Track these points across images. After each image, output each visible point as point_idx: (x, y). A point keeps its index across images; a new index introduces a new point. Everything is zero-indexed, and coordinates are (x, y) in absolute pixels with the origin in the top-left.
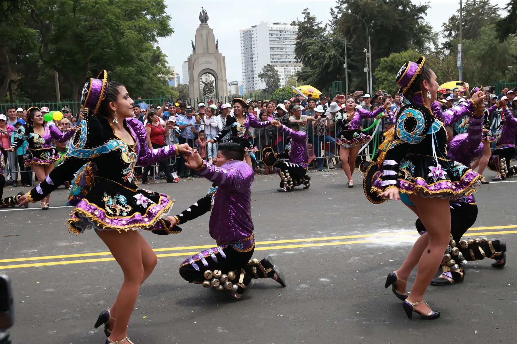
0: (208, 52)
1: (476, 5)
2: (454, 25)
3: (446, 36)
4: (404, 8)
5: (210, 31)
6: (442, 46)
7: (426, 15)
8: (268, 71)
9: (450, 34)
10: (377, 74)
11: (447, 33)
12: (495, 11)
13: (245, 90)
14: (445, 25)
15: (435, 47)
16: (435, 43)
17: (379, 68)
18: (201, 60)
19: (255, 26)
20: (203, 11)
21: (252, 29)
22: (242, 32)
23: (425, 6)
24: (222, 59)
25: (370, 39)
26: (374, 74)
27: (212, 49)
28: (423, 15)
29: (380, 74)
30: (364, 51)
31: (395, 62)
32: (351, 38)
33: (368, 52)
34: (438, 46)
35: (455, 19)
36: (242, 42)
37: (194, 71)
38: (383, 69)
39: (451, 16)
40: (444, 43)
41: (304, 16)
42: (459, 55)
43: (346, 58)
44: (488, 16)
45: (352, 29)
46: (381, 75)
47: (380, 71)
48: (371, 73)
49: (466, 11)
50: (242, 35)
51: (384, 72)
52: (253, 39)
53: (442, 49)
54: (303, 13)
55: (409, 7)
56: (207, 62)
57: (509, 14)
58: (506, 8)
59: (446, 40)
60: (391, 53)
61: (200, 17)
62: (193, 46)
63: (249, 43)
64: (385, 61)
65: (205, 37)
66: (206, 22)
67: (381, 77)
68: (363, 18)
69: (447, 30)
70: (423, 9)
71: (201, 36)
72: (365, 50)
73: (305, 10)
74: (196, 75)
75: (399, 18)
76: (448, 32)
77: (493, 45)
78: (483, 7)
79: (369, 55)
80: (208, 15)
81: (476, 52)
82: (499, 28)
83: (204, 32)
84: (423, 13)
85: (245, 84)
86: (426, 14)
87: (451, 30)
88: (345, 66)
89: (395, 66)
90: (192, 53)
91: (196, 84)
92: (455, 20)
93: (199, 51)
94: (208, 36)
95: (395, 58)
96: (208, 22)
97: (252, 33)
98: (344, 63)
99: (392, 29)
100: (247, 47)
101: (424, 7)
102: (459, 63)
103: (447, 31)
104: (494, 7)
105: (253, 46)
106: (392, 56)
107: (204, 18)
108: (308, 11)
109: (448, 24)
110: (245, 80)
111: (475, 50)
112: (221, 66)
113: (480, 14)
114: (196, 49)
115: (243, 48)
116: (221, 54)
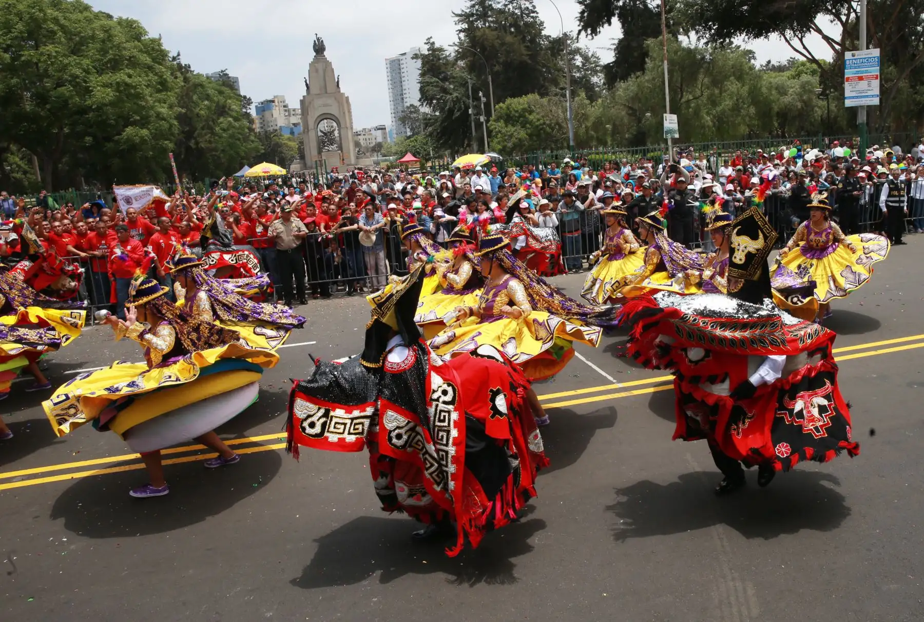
0: (326, 93)
5: (328, 64)
8: (411, 112)
10: (492, 125)
13: (395, 136)
17: (494, 117)
18: (318, 102)
19: (405, 54)
20: (318, 39)
21: (401, 58)
22: (388, 62)
24: (344, 100)
25: (490, 78)
26: (488, 125)
27: (331, 88)
31: (512, 109)
36: (389, 74)
37: (309, 118)
38: (500, 118)
41: (427, 47)
43: (471, 101)
50: (388, 65)
52: (402, 71)
54: (425, 43)
56: (325, 105)
61: (314, 47)
62: (307, 85)
63: (398, 75)
65: (321, 72)
66: (323, 53)
67: (495, 128)
71: (317, 71)
72: (480, 94)
73: (429, 39)
74: (311, 124)
80: (325, 43)
83: (320, 66)
85: (394, 127)
88: (470, 112)
89: (511, 115)
90: (305, 94)
91: (312, 134)
93: (314, 90)
94: (325, 71)
95: (511, 104)
96: (325, 53)
97: (401, 62)
98: (469, 108)
100: (395, 80)
105: (403, 79)
107: (319, 48)
108: (432, 41)
110: (394, 123)
112: (343, 109)
114: (311, 87)
115: (390, 82)
116: (343, 94)
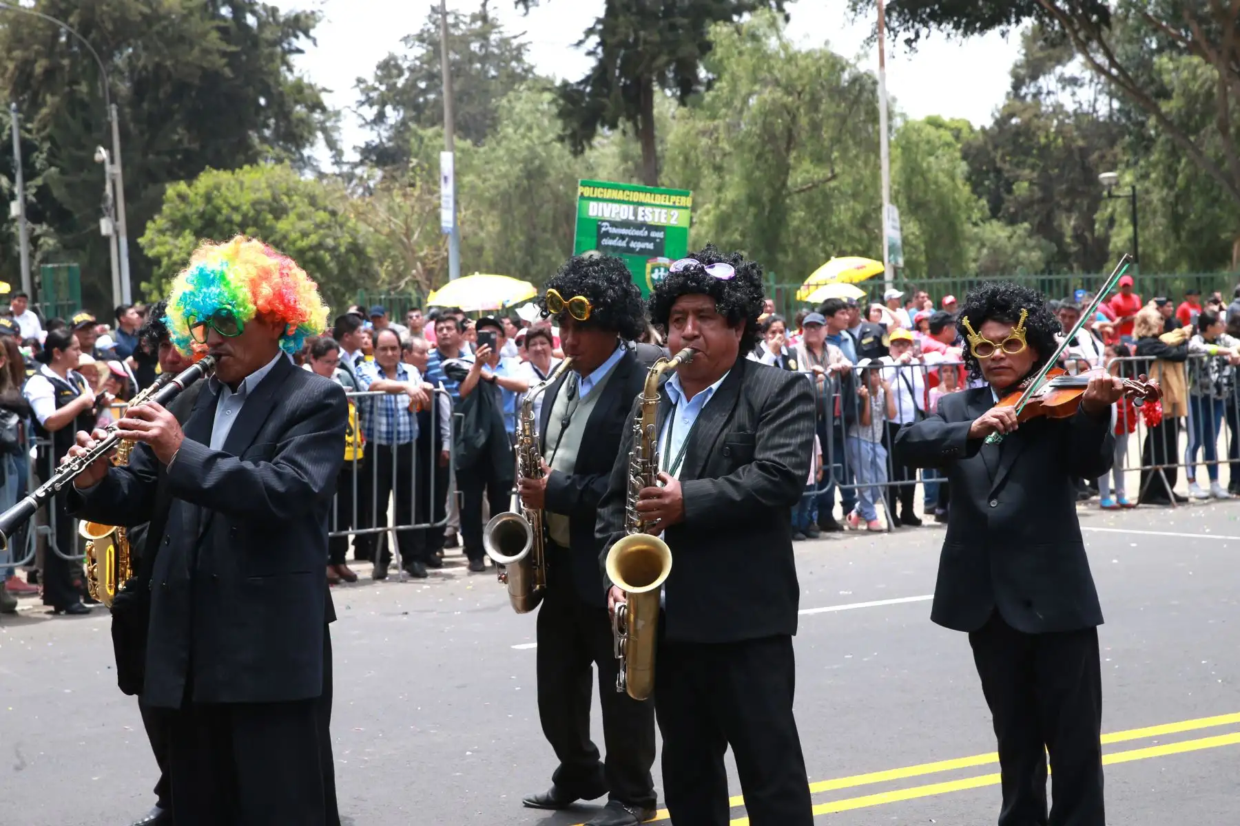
1: (462, 26)
2: (392, 87)
3: (367, 123)
4: (238, 12)
6: (357, 157)
7: (315, 44)
9: (380, 117)
11: (370, 113)
12: (520, 53)
14: (362, 86)
15: (334, 156)
16: (331, 144)
17: (161, 221)
23: (313, 13)
25: (114, 113)
26: (139, 243)
28: (301, 42)
29: (162, 244)
30: (98, 157)
31: (219, 202)
32: (35, 104)
33: (112, 162)
34: (339, 153)
35: (397, 67)
38: (178, 226)
39: (383, 57)
40: (363, 145)
42: (447, 190)
43: (19, 178)
44: (498, 68)
45: (39, 67)
46: (168, 248)
47: (162, 232)
48: (124, 241)
49: (430, 44)
51: (177, 236)
53: (355, 165)
55: (254, 13)
57: (592, 62)
58: (580, 43)
59: (372, 136)
60: (203, 169)
64: (182, 197)
67: (170, 254)
68: (85, 35)
69: (370, 102)
70: (300, 24)
72: (102, 154)
75: (224, 46)
76: (375, 109)
77: (537, 162)
78: (483, 36)
79: (114, 170)
81: (485, 181)
82: (570, 106)
84: (301, 35)
86: (314, 41)
87: (383, 104)
88: (15, 209)
89: (220, 218)
92: (395, 72)
95: (217, 187)
98: (13, 197)
99: (197, 82)
101: (307, 17)
102: (447, 218)
103: (371, 106)
104: (515, 37)
106: (208, 179)
109: (371, 81)
111: (479, 176)
113: (472, 58)
